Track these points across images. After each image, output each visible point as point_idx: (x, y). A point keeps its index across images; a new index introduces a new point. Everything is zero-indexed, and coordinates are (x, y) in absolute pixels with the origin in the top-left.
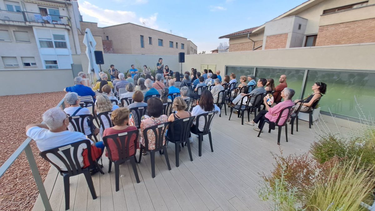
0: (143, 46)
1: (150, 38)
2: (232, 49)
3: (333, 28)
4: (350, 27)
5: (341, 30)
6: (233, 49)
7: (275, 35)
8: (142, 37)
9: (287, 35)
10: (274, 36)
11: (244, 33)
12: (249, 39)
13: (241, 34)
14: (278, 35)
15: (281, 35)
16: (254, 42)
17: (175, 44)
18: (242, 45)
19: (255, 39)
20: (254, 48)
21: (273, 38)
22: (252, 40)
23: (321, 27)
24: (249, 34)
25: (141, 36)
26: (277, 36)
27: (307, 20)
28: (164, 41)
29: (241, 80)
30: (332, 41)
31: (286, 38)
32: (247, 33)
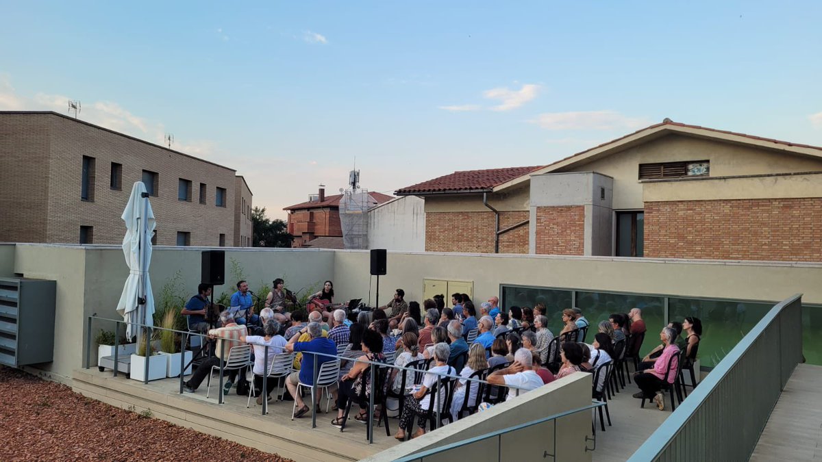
0: (87, 195)
1: (116, 167)
2: (435, 225)
3: (668, 208)
4: (695, 209)
5: (681, 213)
6: (437, 227)
7: (558, 207)
8: (88, 161)
9: (583, 210)
10: (553, 208)
11: (472, 191)
12: (487, 205)
13: (462, 191)
14: (562, 207)
15: (569, 208)
16: (498, 213)
17: (195, 188)
18: (465, 219)
19: (499, 207)
20: (498, 230)
21: (553, 214)
22: (491, 208)
23: (647, 204)
24: (485, 194)
25: (85, 157)
26: (562, 210)
27: (612, 178)
28: (161, 178)
29: (565, 318)
30: (673, 233)
31: (582, 216)
32: (482, 190)
